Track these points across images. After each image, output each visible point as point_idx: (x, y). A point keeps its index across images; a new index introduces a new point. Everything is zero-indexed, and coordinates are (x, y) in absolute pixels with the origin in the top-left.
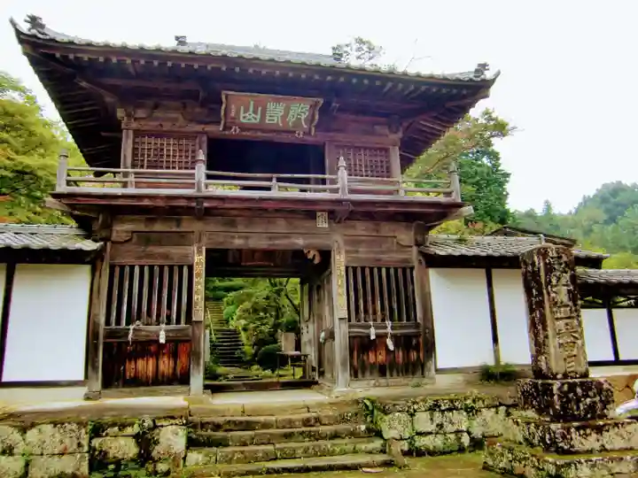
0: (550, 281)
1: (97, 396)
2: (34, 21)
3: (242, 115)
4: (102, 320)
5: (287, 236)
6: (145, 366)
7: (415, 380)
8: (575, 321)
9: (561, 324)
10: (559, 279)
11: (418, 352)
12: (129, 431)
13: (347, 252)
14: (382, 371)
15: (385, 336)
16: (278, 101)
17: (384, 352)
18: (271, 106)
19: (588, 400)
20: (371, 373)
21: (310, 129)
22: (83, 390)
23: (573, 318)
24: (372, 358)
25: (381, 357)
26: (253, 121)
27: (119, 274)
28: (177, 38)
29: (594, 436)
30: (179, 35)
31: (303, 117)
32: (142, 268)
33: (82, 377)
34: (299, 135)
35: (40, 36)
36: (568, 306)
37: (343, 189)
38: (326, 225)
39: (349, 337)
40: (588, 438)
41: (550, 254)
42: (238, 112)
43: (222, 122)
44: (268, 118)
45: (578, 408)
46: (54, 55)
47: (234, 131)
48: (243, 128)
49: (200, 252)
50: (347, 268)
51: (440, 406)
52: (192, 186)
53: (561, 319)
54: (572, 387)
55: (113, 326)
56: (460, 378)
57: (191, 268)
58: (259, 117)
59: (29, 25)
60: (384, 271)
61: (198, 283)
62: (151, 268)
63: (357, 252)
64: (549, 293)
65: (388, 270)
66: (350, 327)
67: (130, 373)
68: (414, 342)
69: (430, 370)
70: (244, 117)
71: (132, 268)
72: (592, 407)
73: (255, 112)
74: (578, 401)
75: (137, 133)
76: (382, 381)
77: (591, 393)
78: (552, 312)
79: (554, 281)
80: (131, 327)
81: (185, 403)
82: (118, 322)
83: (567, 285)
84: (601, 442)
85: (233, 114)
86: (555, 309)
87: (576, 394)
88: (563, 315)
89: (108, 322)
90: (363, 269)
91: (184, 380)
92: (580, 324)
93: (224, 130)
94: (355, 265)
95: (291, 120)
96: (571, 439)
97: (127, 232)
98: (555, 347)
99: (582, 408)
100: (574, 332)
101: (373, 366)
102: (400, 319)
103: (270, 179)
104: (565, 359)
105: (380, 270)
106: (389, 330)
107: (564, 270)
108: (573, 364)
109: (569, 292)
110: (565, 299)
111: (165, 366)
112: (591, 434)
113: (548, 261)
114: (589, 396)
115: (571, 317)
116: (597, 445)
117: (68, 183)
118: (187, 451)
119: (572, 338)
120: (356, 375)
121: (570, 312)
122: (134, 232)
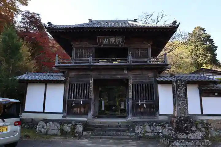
1: (66, 117)
2: (49, 23)
3: (103, 42)
4: (67, 98)
5: (115, 75)
6: (77, 110)
7: (152, 117)
8: (186, 102)
10: (181, 89)
11: (154, 109)
12: (69, 125)
13: (133, 79)
14: (142, 114)
15: (143, 104)
16: (112, 37)
17: (143, 109)
18: (111, 39)
20: (139, 115)
21: (123, 44)
22: (62, 115)
24: (139, 110)
25: (142, 110)
26: (107, 43)
27: (71, 86)
28: (89, 20)
29: (185, 135)
30: (90, 19)
31: (120, 41)
32: (77, 84)
33: (62, 112)
34: (120, 46)
35: (50, 27)
36: (183, 97)
37: (130, 62)
38: (127, 72)
39: (133, 104)
41: (179, 82)
43: (98, 44)
44: (110, 42)
45: (182, 127)
46: (54, 31)
47: (102, 46)
49: (91, 80)
50: (133, 84)
51: (153, 124)
52: (88, 63)
53: (181, 101)
54: (181, 121)
55: (70, 99)
56: (167, 117)
57: (89, 84)
59: (48, 24)
60: (144, 85)
61: (91, 88)
62: (79, 84)
63: (136, 79)
64: (177, 93)
65: (145, 85)
66: (133, 101)
67: (73, 112)
68: (153, 106)
69: (157, 114)
71: (74, 84)
72: (187, 127)
73: (107, 41)
74: (182, 125)
75: (77, 48)
76: (142, 117)
77: (187, 123)
79: (179, 90)
80: (74, 100)
81: (87, 120)
82: (71, 98)
83: (183, 91)
85: (101, 42)
86: (179, 98)
87: (182, 123)
89: (68, 98)
90: (138, 84)
92: (187, 103)
93: (99, 46)
94: (135, 83)
95: (117, 42)
96: (177, 135)
97: (73, 75)
98: (177, 109)
99: (183, 127)
100: (185, 105)
101: (139, 112)
102: (149, 99)
104: (181, 113)
106: (145, 102)
107: (183, 87)
108: (184, 114)
109: (184, 93)
110: (182, 95)
111: (82, 110)
112: (184, 134)
113: (177, 84)
114: (186, 124)
115: (184, 101)
116: (185, 137)
117: (58, 63)
118: (83, 131)
119: (184, 107)
120: (134, 115)
121: (184, 99)
122: (75, 75)
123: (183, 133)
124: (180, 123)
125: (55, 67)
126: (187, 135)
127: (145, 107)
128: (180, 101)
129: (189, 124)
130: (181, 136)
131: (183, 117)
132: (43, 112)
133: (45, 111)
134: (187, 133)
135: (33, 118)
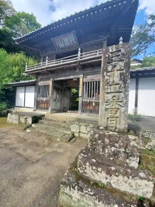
0: (107, 69)
1: (35, 110)
4: (36, 96)
6: (42, 105)
9: (110, 96)
10: (114, 67)
13: (84, 78)
14: (91, 112)
15: (93, 102)
17: (92, 107)
18: (64, 39)
19: (113, 149)
20: (88, 112)
23: (121, 92)
24: (88, 107)
25: (91, 108)
26: (63, 46)
29: (104, 174)
31: (74, 40)
33: (33, 107)
34: (75, 46)
36: (118, 84)
37: (79, 58)
38: (78, 71)
39: (82, 102)
40: (99, 173)
43: (57, 49)
44: (65, 44)
45: (104, 151)
47: (60, 50)
48: (62, 49)
49: (51, 82)
50: (84, 83)
51: (89, 126)
52: (45, 65)
57: (49, 85)
58: (63, 44)
62: (44, 86)
63: (87, 77)
64: (104, 77)
65: (96, 82)
66: (83, 99)
67: (40, 107)
70: (60, 46)
71: (41, 86)
72: (116, 154)
76: (90, 114)
77: (117, 145)
78: (104, 89)
79: (110, 68)
82: (39, 97)
84: (108, 180)
85: (58, 45)
86: (106, 87)
88: (112, 91)
90: (89, 82)
91: (47, 109)
93: (58, 51)
94: (86, 82)
95: (71, 42)
99: (107, 152)
100: (120, 102)
101: (88, 110)
103: (61, 60)
104: (108, 118)
105: (94, 82)
106: (94, 100)
108: (114, 122)
109: (121, 74)
110: (117, 80)
111: (45, 105)
112: (101, 172)
113: (107, 56)
114: (115, 146)
117: (27, 70)
118: (32, 124)
119: (117, 106)
120: (84, 112)
121: (120, 88)
122: (41, 79)
123: (100, 169)
124: (100, 142)
125: (26, 72)
127: (94, 105)
128: (108, 93)
129: (122, 150)
130: (94, 173)
131: (112, 129)
132: (24, 107)
133: (25, 106)
134: (109, 173)
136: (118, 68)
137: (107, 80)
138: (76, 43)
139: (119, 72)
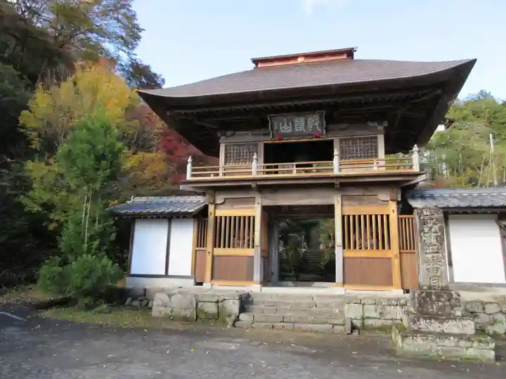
3: (281, 128)
8: (441, 255)
9: (429, 256)
10: (431, 228)
18: (296, 120)
19: (440, 304)
21: (322, 131)
26: (288, 131)
27: (219, 222)
29: (437, 324)
31: (317, 124)
34: (317, 136)
36: (435, 245)
37: (336, 169)
42: (279, 127)
43: (271, 133)
44: (296, 128)
45: (432, 308)
48: (284, 135)
53: (430, 253)
55: (217, 248)
58: (291, 128)
60: (368, 217)
62: (235, 218)
64: (421, 238)
65: (371, 217)
66: (343, 252)
70: (283, 129)
71: (225, 218)
72: (442, 308)
73: (288, 125)
74: (433, 302)
77: (443, 299)
78: (423, 249)
79: (426, 230)
83: (436, 232)
84: (441, 328)
85: (276, 128)
86: (425, 247)
87: (431, 299)
88: (431, 251)
90: (354, 216)
91: (250, 278)
92: (445, 257)
93: (273, 137)
94: (349, 214)
95: (310, 126)
96: (420, 324)
97: (222, 199)
98: (424, 271)
99: (435, 308)
100: (440, 262)
103: (292, 166)
104: (430, 278)
105: (365, 217)
107: (434, 224)
108: (437, 281)
109: (438, 237)
110: (434, 241)
112: (434, 323)
113: (422, 218)
114: (441, 301)
115: (437, 253)
116: (438, 330)
117: (193, 176)
118: (239, 313)
119: (437, 266)
120: (348, 283)
121: (437, 249)
122: (225, 199)
123: (433, 321)
124: (427, 299)
125: (186, 183)
126: (440, 325)
128: (427, 253)
129: (448, 303)
130: (428, 326)
131: (435, 288)
132: (166, 275)
133: (170, 274)
134: (441, 322)
135: (146, 287)
136: (433, 230)
137: (425, 240)
138: (320, 130)
139: (435, 234)
